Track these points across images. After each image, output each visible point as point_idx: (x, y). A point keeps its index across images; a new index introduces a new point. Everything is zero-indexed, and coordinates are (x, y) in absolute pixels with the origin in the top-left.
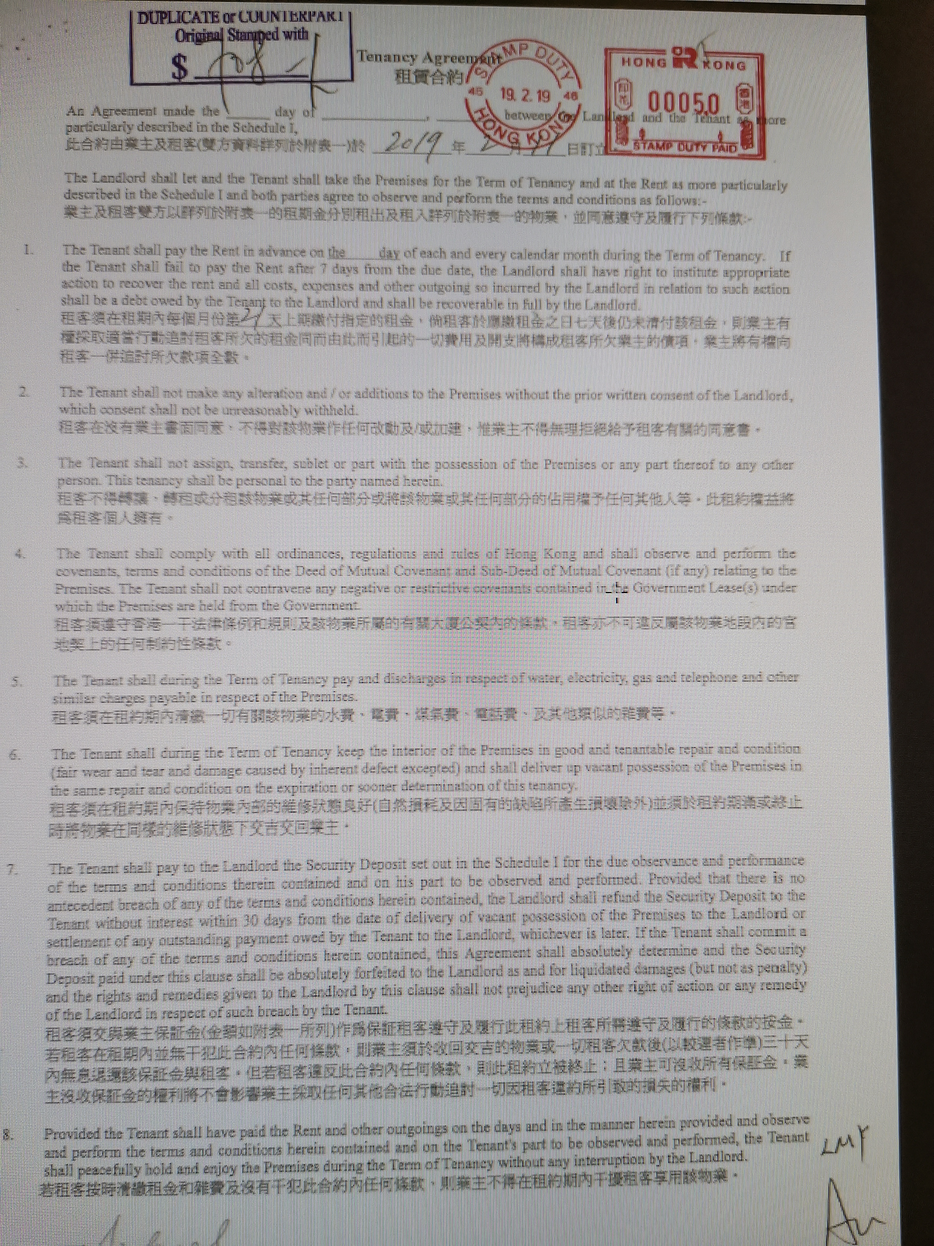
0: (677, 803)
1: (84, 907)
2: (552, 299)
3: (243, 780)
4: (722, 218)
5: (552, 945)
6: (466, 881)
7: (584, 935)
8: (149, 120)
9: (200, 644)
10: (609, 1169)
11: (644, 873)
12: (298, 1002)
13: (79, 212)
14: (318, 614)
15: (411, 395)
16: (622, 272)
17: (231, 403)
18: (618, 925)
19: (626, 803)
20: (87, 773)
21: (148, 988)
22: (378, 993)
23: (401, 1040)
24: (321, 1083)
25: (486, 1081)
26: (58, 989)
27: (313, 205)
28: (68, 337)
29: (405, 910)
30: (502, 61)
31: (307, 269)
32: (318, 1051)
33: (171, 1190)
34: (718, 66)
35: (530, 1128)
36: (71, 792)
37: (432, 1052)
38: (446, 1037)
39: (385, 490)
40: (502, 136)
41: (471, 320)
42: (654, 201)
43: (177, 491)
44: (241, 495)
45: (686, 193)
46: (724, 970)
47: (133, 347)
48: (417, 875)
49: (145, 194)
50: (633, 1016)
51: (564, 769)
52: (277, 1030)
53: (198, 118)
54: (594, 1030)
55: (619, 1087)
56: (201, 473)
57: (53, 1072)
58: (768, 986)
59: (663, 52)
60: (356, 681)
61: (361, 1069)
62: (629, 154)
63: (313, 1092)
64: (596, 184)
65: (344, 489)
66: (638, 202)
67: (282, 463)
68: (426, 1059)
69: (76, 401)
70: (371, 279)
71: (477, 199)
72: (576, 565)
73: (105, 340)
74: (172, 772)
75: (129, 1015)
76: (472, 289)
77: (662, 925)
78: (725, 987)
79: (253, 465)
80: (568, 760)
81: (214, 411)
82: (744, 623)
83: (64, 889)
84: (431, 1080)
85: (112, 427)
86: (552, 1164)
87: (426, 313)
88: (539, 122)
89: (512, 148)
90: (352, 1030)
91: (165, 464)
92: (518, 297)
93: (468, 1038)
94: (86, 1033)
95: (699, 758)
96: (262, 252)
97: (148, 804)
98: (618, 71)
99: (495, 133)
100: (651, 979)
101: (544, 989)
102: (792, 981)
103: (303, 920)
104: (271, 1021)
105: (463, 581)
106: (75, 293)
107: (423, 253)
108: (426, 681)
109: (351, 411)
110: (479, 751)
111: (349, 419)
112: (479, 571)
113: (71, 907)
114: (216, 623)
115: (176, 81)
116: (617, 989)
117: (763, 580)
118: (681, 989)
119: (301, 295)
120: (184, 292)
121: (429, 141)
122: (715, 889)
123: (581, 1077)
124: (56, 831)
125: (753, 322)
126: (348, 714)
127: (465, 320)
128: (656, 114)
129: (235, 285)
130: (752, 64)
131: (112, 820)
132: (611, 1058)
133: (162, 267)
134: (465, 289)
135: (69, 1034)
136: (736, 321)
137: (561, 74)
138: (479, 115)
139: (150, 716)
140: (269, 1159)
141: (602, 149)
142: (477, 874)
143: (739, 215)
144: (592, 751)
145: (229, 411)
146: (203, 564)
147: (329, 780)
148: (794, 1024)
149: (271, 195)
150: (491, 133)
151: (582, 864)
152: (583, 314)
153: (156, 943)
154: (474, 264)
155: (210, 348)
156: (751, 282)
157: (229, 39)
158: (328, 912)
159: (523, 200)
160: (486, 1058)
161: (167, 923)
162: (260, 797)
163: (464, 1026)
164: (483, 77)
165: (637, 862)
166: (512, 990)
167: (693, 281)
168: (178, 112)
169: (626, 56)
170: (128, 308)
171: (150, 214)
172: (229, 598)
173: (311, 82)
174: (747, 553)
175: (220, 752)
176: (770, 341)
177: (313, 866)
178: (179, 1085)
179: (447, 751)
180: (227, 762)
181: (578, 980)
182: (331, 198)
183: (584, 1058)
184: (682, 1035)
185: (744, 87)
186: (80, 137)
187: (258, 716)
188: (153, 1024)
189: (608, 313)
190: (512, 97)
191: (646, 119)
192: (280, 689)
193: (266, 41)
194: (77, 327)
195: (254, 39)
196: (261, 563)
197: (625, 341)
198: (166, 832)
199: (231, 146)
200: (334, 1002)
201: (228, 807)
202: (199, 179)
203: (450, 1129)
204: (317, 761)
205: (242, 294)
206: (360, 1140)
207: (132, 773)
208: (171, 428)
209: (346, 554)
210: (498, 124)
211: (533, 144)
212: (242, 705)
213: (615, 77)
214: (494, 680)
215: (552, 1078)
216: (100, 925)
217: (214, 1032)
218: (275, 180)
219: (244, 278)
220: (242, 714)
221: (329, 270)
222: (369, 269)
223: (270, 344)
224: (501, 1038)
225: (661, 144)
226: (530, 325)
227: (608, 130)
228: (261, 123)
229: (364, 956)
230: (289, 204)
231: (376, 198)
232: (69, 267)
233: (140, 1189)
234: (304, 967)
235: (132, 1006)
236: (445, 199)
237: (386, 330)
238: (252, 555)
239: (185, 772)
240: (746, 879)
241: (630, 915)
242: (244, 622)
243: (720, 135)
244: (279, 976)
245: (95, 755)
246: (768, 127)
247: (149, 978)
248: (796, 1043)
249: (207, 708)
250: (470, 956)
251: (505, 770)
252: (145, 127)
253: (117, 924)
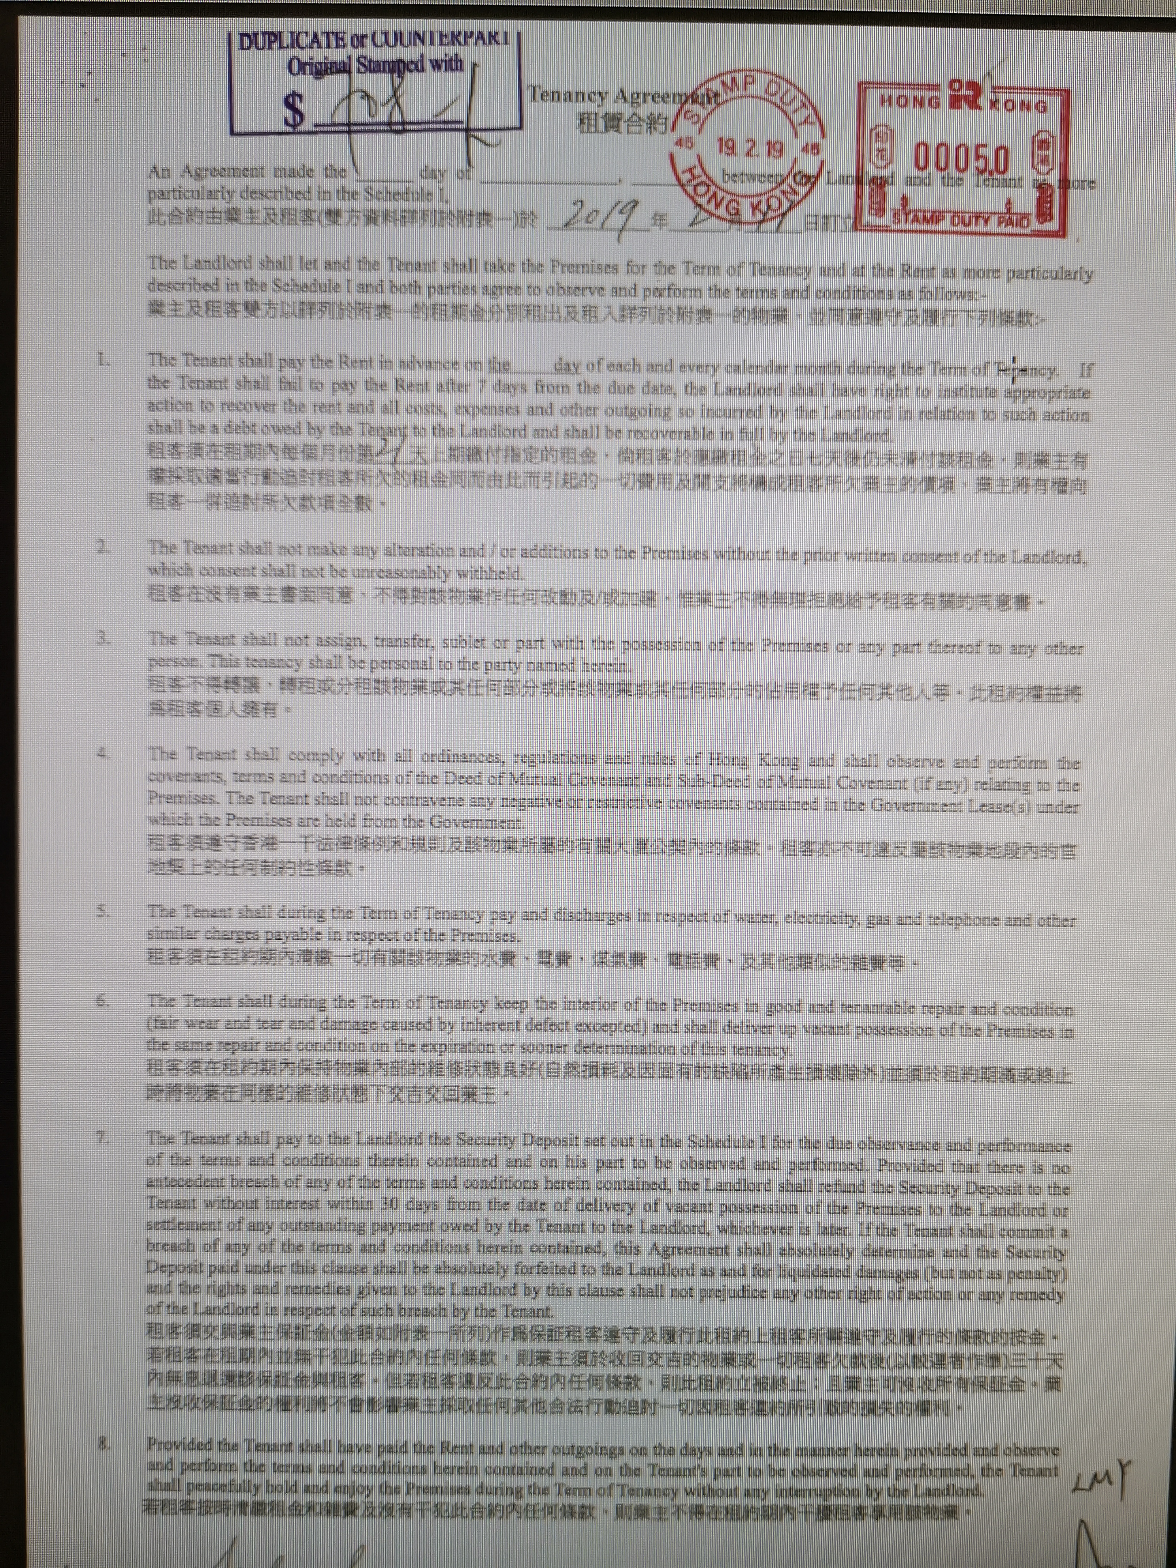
0: (916, 1073)
1: (189, 1183)
2: (779, 427)
3: (380, 1036)
4: (1006, 318)
5: (755, 1241)
6: (651, 1163)
7: (796, 1231)
8: (256, 183)
9: (325, 868)
10: (816, 1502)
11: (872, 1158)
12: (447, 1301)
13: (167, 309)
14: (473, 833)
15: (592, 553)
16: (871, 392)
17: (364, 562)
18: (839, 1220)
19: (852, 1073)
20: (190, 1024)
21: (268, 1280)
22: (543, 1292)
23: (570, 1348)
24: (473, 1394)
25: (671, 1397)
26: (161, 1279)
27: (469, 300)
28: (157, 475)
29: (576, 1196)
30: (720, 100)
31: (462, 388)
32: (470, 1358)
33: (296, 1510)
34: (1010, 106)
35: (723, 1452)
36: (172, 1047)
37: (606, 1362)
38: (624, 1346)
39: (558, 676)
40: (717, 206)
41: (672, 455)
42: (917, 295)
43: (295, 675)
44: (377, 681)
45: (959, 284)
46: (965, 1275)
47: (239, 489)
48: (592, 1154)
49: (250, 284)
50: (852, 1326)
51: (775, 1030)
52: (421, 1332)
53: (319, 180)
54: (805, 1342)
55: (831, 1408)
56: (327, 653)
57: (156, 1374)
58: (1020, 1296)
59: (936, 87)
60: (518, 917)
61: (522, 1380)
62: (886, 230)
63: (465, 1406)
64: (840, 271)
65: (506, 675)
66: (896, 295)
67: (428, 640)
68: (599, 1370)
69: (168, 559)
70: (543, 399)
71: (682, 292)
72: (800, 775)
73: (204, 480)
74: (293, 1025)
75: (245, 1311)
76: (674, 413)
77: (891, 1221)
78: (966, 1296)
79: (393, 643)
80: (781, 1019)
81: (342, 573)
82: (1013, 851)
83: (165, 1160)
84: (607, 1394)
85: (215, 594)
86: (747, 1493)
87: (614, 445)
88: (767, 186)
89: (731, 221)
90: (511, 1334)
91: (281, 640)
92: (733, 425)
93: (650, 1348)
94: (194, 1330)
95: (946, 1020)
96: (403, 364)
97: (264, 1062)
98: (876, 114)
99: (709, 202)
100: (875, 1284)
101: (744, 1293)
102: (1048, 1290)
103: (453, 1205)
104: (415, 1322)
105: (653, 794)
106: (165, 417)
107: (610, 366)
108: (606, 917)
109: (516, 575)
110: (671, 1006)
111: (512, 584)
112: (675, 781)
113: (173, 1183)
114: (345, 843)
115: (290, 129)
116: (834, 1295)
117: (1038, 798)
118: (913, 1296)
119: (452, 421)
120: (302, 417)
121: (621, 212)
122: (959, 1179)
123: (786, 1396)
124: (154, 1092)
125: (1042, 460)
126: (508, 958)
127: (664, 456)
128: (923, 174)
129: (370, 408)
130: (1054, 104)
131: (222, 1080)
132: (824, 1375)
133: (274, 384)
134: (666, 414)
135: (173, 1330)
136: (1020, 458)
137: (798, 118)
138: (688, 176)
139: (267, 957)
140: (410, 1478)
141: (850, 222)
142: (665, 1154)
143: (1029, 314)
144: (812, 1009)
145: (360, 574)
146: (330, 768)
147: (484, 1037)
148: (1048, 1340)
149: (415, 287)
150: (703, 201)
151: (795, 1145)
152: (818, 447)
153: (276, 1228)
154: (678, 380)
155: (336, 490)
156: (1040, 405)
157: (359, 71)
158: (483, 1196)
159: (743, 293)
160: (673, 1372)
161: (289, 1205)
162: (400, 1057)
163: (647, 1333)
164: (694, 123)
165: (862, 1146)
166: (705, 1294)
167: (963, 404)
168: (293, 173)
169: (886, 92)
170: (235, 438)
171: (259, 313)
172: (361, 811)
173: (467, 130)
174: (1018, 762)
175: (352, 1001)
176: (1062, 486)
177: (465, 1140)
178: (302, 1392)
179: (631, 1006)
180: (360, 1014)
181: (787, 1284)
182: (493, 291)
183: (792, 1374)
184: (910, 1350)
185: (1043, 136)
186: (166, 206)
187: (398, 958)
188: (274, 1322)
189: (851, 446)
190: (732, 150)
191: (910, 181)
192: (425, 925)
193: (407, 74)
194: (168, 463)
195: (392, 71)
196: (402, 768)
197: (872, 483)
198: (287, 1097)
199: (363, 220)
200: (489, 1302)
201: (362, 1068)
202: (321, 265)
203: (627, 1451)
204: (471, 1015)
205: (378, 419)
206: (519, 1461)
207: (245, 1025)
208: (288, 592)
209: (508, 757)
210: (713, 188)
211: (759, 216)
212: (377, 945)
213: (870, 124)
214: (691, 917)
215: (751, 1397)
216: (209, 1205)
217: (346, 1333)
218: (418, 267)
219: (381, 398)
220: (379, 956)
221: (489, 386)
222: (540, 387)
223: (412, 486)
224: (690, 1349)
225: (929, 215)
226: (749, 461)
227: (859, 196)
228: (401, 188)
229: (526, 1249)
230: (438, 298)
231: (551, 290)
232: (154, 382)
233: (259, 1509)
234: (454, 1260)
235: (248, 1300)
236: (640, 292)
237: (562, 467)
238: (391, 757)
239: (307, 1025)
240: (998, 1169)
241: (853, 1208)
242: (380, 842)
243: (1009, 202)
244: (425, 1270)
245: (198, 1002)
246: (1072, 193)
247: (268, 1269)
248: (1048, 1363)
249: (335, 947)
250: (655, 1252)
251: (703, 1030)
252: (251, 193)
253: (228, 1204)
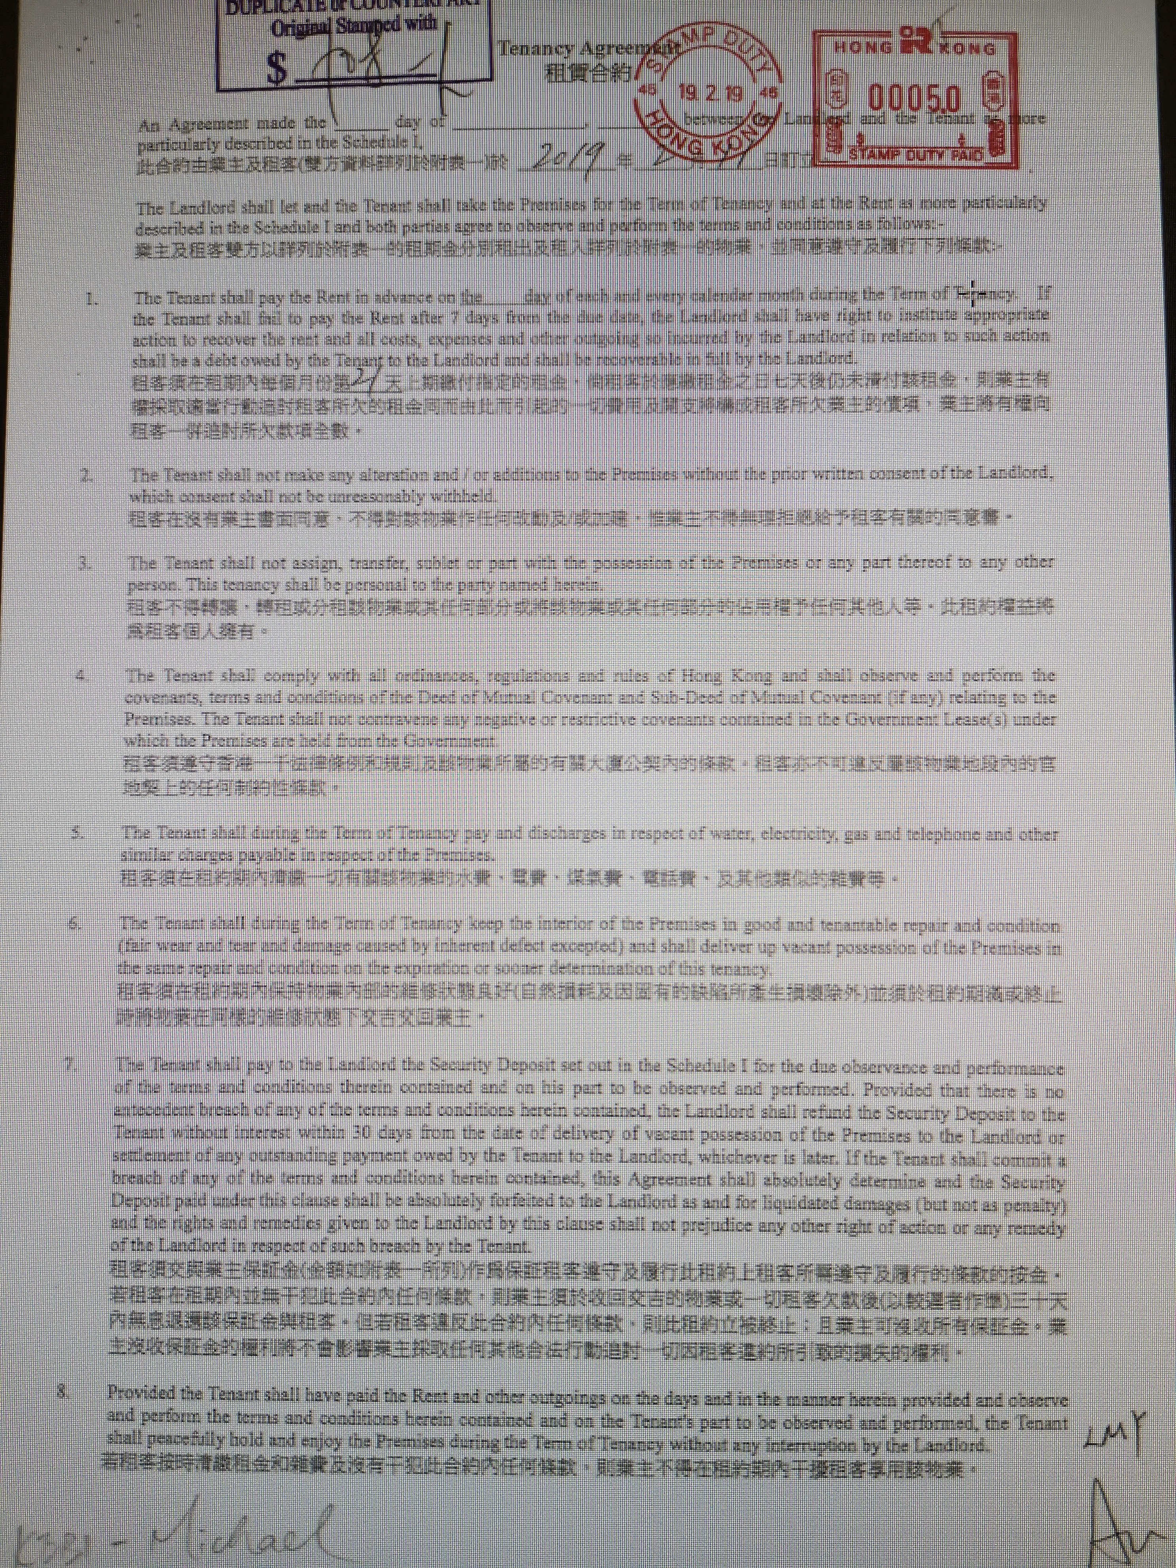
0: (900, 992)
1: (157, 1112)
2: (744, 351)
3: (352, 957)
4: (963, 245)
5: (738, 1170)
6: (630, 1088)
7: (780, 1160)
8: (240, 135)
9: (299, 788)
10: (810, 1456)
11: (857, 1081)
12: (420, 1235)
13: (153, 252)
14: (447, 751)
15: (563, 476)
16: (833, 316)
17: (339, 487)
18: (825, 1148)
19: (835, 994)
20: (162, 947)
21: (236, 1213)
22: (519, 1226)
23: (547, 1285)
24: (447, 1337)
25: (655, 1340)
26: (125, 1213)
27: (443, 238)
28: (140, 407)
29: (553, 1122)
30: (681, 50)
31: (436, 319)
32: (444, 1296)
33: (261, 1465)
34: (959, 50)
35: (710, 1401)
36: (143, 970)
37: (586, 1302)
38: (604, 1283)
39: (532, 595)
40: (680, 146)
41: (641, 381)
42: (876, 225)
43: (273, 597)
44: (352, 602)
45: (916, 214)
46: (960, 1207)
47: (219, 419)
48: (569, 1079)
49: (234, 227)
50: (842, 1262)
51: (754, 949)
52: (394, 1268)
53: (300, 131)
54: (793, 1279)
55: (823, 1352)
56: (303, 576)
57: (119, 1315)
58: (1018, 1229)
59: (888, 34)
60: (493, 835)
61: (498, 1320)
62: (844, 165)
63: (438, 1349)
64: (801, 204)
65: (480, 594)
66: (855, 225)
67: (402, 562)
68: (577, 1310)
69: (149, 487)
70: (515, 329)
71: (648, 226)
72: (772, 690)
73: (186, 410)
74: (266, 947)
75: (211, 1247)
76: (642, 340)
77: (880, 1149)
78: (961, 1229)
79: (368, 565)
80: (759, 937)
81: (319, 498)
82: (991, 764)
83: (134, 1088)
84: (585, 1337)
85: (194, 519)
86: (737, 1447)
87: (584, 372)
88: (727, 128)
89: (693, 160)
90: (486, 1271)
91: (258, 564)
92: (700, 350)
93: (632, 1285)
94: (160, 1267)
95: (929, 937)
96: (378, 298)
97: (236, 985)
98: (830, 59)
99: (672, 143)
100: (866, 1216)
101: (727, 1226)
102: (1047, 1223)
103: (427, 1133)
104: (386, 1258)
105: (627, 711)
106: (149, 352)
107: (579, 297)
108: (581, 835)
109: (488, 497)
110: (647, 924)
111: (485, 506)
112: (648, 697)
113: (142, 1112)
114: (320, 763)
115: (272, 85)
116: (822, 1228)
117: (1014, 710)
118: (906, 1230)
119: (426, 351)
120: (282, 350)
121: (587, 154)
122: (949, 1104)
123: (774, 1339)
124: (124, 1016)
125: (1004, 379)
126: (483, 877)
127: (632, 381)
128: (878, 113)
129: (346, 340)
130: (1002, 46)
131: (193, 1004)
132: (815, 1315)
133: (254, 319)
134: (634, 341)
135: (138, 1267)
136: (982, 377)
137: (756, 64)
138: (652, 119)
139: (240, 877)
140: (381, 1430)
141: (809, 158)
142: (644, 1079)
143: (986, 241)
144: (791, 926)
145: (338, 498)
146: (305, 688)
147: (457, 958)
148: (1050, 1278)
149: (390, 226)
150: (666, 142)
151: (778, 1068)
152: (784, 370)
153: (245, 1158)
154: (645, 309)
155: (314, 419)
156: (1000, 327)
157: (338, 32)
158: (457, 1124)
159: (706, 226)
160: (655, 1312)
161: (260, 1133)
162: (373, 979)
163: (628, 1270)
164: (656, 71)
165: (847, 1069)
166: (689, 1226)
167: (924, 326)
168: (275, 125)
169: (840, 39)
170: (214, 370)
171: (241, 253)
172: (335, 731)
173: (440, 82)
174: (993, 675)
175: (325, 922)
176: (1025, 403)
177: (438, 1065)
178: (270, 1335)
179: (608, 925)
180: (334, 935)
181: (772, 1216)
182: (465, 229)
183: (780, 1314)
184: (906, 1289)
185: (994, 76)
186: (155, 157)
187: (373, 878)
188: (241, 1258)
189: (815, 368)
190: (693, 96)
191: (865, 120)
192: (399, 844)
193: (384, 33)
194: (151, 395)
195: (369, 31)
196: (376, 688)
197: (837, 404)
198: (258, 1021)
199: (341, 166)
200: (464, 1236)
201: (335, 991)
202: (301, 208)
203: (608, 1399)
204: (444, 935)
205: (354, 351)
206: (496, 1410)
207: (217, 947)
208: (266, 518)
209: (480, 675)
210: (676, 130)
211: (721, 155)
212: (351, 865)
213: (825, 67)
214: (667, 834)
215: (738, 1339)
216: (177, 1134)
217: (316, 1270)
218: (393, 207)
219: (357, 330)
220: (352, 877)
221: (461, 318)
222: (511, 318)
223: (387, 414)
224: (674, 1286)
225: (884, 151)
226: (716, 385)
227: (816, 135)
228: (377, 136)
229: (502, 1179)
230: (412, 236)
231: (521, 227)
232: (140, 320)
233: (222, 1464)
234: (428, 1191)
235: (215, 1235)
236: (608, 227)
237: (533, 394)
238: (365, 677)
239: (281, 947)
240: (989, 1092)
241: (839, 1135)
242: (354, 762)
243: (962, 138)
244: (398, 1202)
245: (170, 924)
246: (1022, 127)
247: (237, 1201)
248: (1052, 1304)
249: (308, 867)
250: (634, 1182)
251: (680, 948)
252: (235, 144)
253: (198, 1133)
